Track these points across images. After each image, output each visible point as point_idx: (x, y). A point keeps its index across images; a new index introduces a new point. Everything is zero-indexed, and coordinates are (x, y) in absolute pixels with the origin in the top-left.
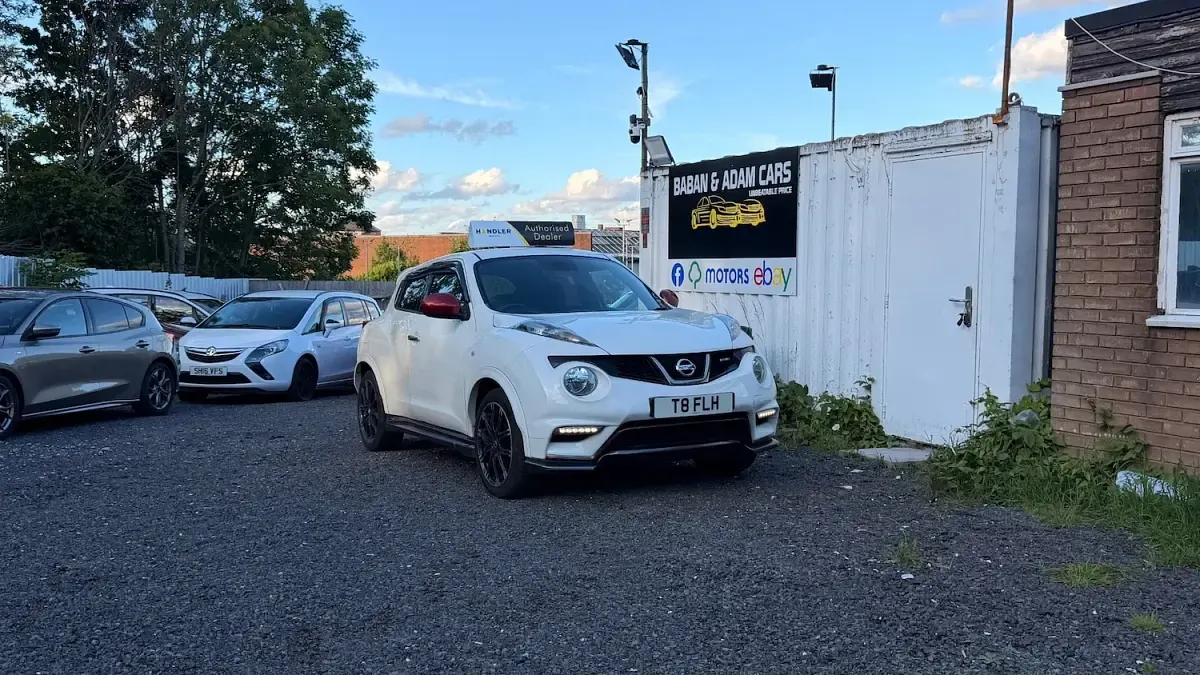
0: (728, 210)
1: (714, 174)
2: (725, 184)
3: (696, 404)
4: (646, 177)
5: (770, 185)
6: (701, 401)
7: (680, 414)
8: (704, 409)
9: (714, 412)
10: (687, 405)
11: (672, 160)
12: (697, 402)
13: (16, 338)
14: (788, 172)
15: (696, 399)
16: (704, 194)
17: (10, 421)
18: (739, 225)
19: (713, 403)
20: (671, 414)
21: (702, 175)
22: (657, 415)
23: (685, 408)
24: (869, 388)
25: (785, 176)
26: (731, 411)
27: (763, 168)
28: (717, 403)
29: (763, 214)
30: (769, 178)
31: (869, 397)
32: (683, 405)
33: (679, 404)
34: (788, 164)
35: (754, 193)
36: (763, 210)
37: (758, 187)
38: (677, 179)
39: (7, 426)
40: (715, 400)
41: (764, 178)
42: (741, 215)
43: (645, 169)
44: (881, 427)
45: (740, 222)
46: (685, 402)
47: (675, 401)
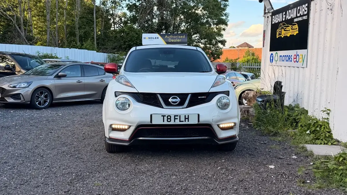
0: (288, 29)
1: (284, 13)
2: (287, 17)
3: (175, 119)
4: (265, 17)
5: (301, 16)
6: (178, 117)
7: (166, 123)
8: (180, 121)
9: (187, 123)
10: (170, 119)
11: (273, 8)
12: (176, 117)
13: (52, 77)
14: (306, 9)
15: (175, 116)
16: (281, 22)
17: (48, 103)
18: (290, 35)
19: (185, 119)
20: (161, 123)
21: (281, 14)
22: (154, 123)
23: (169, 120)
24: (328, 114)
25: (305, 11)
26: (197, 123)
27: (299, 8)
28: (188, 118)
29: (297, 29)
30: (301, 12)
31: (328, 118)
32: (168, 119)
33: (166, 118)
34: (307, 5)
35: (296, 20)
36: (298, 28)
37: (297, 17)
38: (273, 17)
39: (47, 104)
40: (187, 117)
41: (299, 13)
42: (291, 30)
43: (265, 13)
44: (332, 134)
45: (290, 34)
46: (169, 117)
47: (164, 116)
